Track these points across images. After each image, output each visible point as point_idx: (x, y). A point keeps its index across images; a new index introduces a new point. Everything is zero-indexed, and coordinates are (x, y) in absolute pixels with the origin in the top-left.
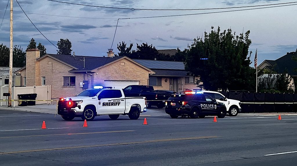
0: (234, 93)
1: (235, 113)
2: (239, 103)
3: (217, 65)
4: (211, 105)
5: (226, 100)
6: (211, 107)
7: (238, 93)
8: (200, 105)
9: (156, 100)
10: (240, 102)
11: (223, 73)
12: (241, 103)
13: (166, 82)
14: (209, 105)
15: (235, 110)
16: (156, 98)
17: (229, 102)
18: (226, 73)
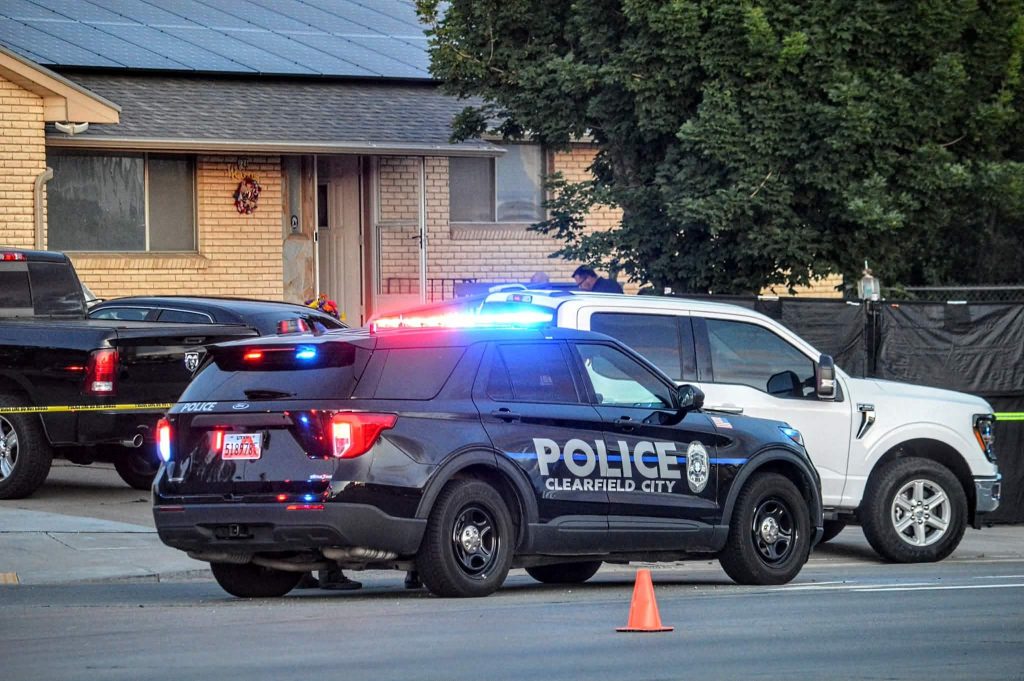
0: (936, 311)
1: (930, 530)
2: (979, 423)
3: (764, 25)
4: (644, 446)
5: (835, 395)
6: (651, 473)
7: (978, 312)
8: (532, 449)
9: (97, 398)
10: (982, 407)
11: (829, 110)
12: (1001, 416)
13: (247, 210)
14: (623, 446)
15: (929, 493)
16: (102, 387)
17: (863, 410)
18: (859, 99)
